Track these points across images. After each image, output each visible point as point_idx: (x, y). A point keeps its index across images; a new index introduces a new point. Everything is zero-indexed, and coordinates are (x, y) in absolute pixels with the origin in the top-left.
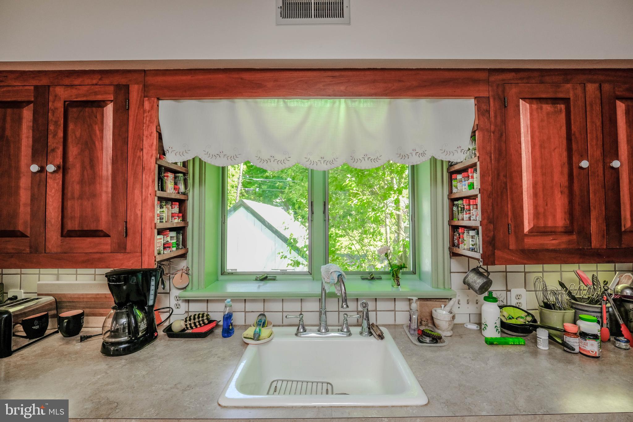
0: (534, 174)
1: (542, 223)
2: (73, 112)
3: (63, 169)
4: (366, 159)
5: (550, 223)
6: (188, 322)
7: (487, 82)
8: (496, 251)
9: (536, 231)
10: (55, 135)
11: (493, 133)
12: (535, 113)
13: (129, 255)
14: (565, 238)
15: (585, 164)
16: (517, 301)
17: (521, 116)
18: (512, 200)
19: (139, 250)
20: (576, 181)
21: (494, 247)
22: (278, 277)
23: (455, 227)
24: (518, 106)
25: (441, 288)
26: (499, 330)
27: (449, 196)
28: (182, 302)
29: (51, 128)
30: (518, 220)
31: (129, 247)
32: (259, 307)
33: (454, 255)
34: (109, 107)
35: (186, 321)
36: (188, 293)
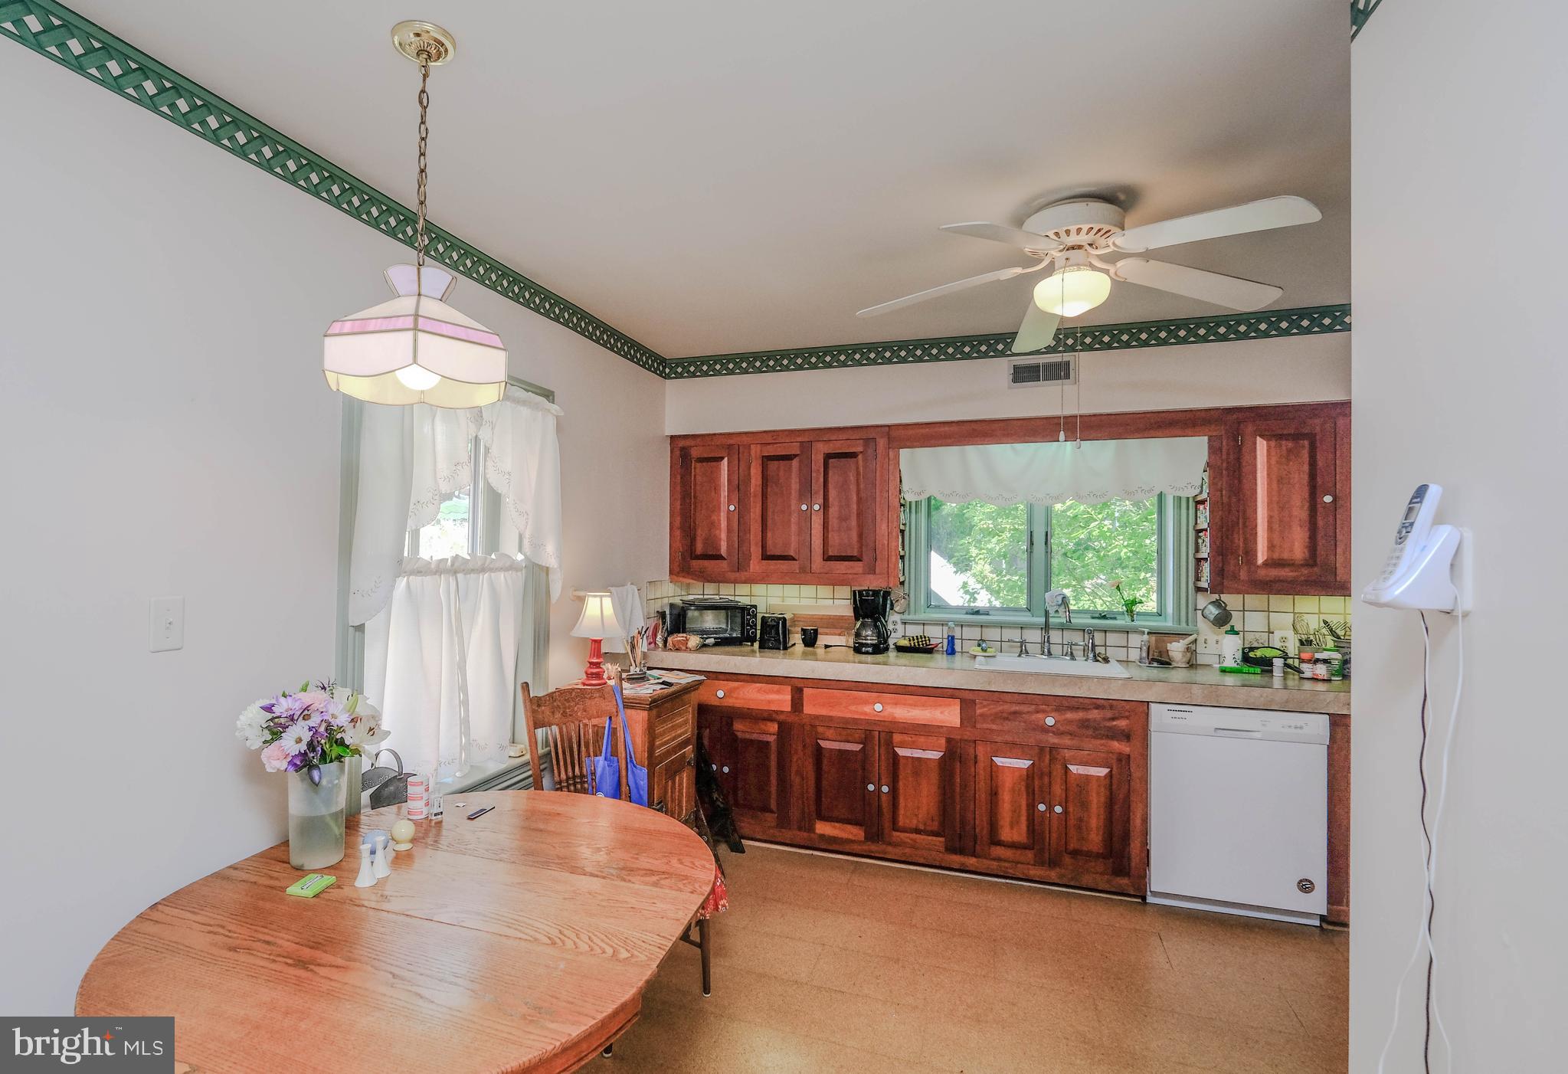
0: (1270, 509)
1: (1276, 556)
2: (832, 461)
3: (825, 506)
5: (1287, 556)
6: (913, 641)
7: (1220, 420)
8: (1224, 580)
9: (1271, 563)
10: (817, 481)
11: (1226, 470)
12: (1273, 450)
13: (876, 576)
14: (1305, 570)
15: (1328, 499)
16: (1280, 643)
17: (1258, 453)
18: (1245, 533)
19: (885, 572)
22: (990, 613)
23: (1199, 561)
24: (1255, 444)
25: (1184, 624)
26: (1239, 661)
27: (1194, 527)
28: (900, 627)
29: (814, 475)
30: (1250, 553)
31: (877, 571)
32: (976, 633)
33: (1199, 589)
34: (860, 457)
35: (910, 640)
36: (906, 617)
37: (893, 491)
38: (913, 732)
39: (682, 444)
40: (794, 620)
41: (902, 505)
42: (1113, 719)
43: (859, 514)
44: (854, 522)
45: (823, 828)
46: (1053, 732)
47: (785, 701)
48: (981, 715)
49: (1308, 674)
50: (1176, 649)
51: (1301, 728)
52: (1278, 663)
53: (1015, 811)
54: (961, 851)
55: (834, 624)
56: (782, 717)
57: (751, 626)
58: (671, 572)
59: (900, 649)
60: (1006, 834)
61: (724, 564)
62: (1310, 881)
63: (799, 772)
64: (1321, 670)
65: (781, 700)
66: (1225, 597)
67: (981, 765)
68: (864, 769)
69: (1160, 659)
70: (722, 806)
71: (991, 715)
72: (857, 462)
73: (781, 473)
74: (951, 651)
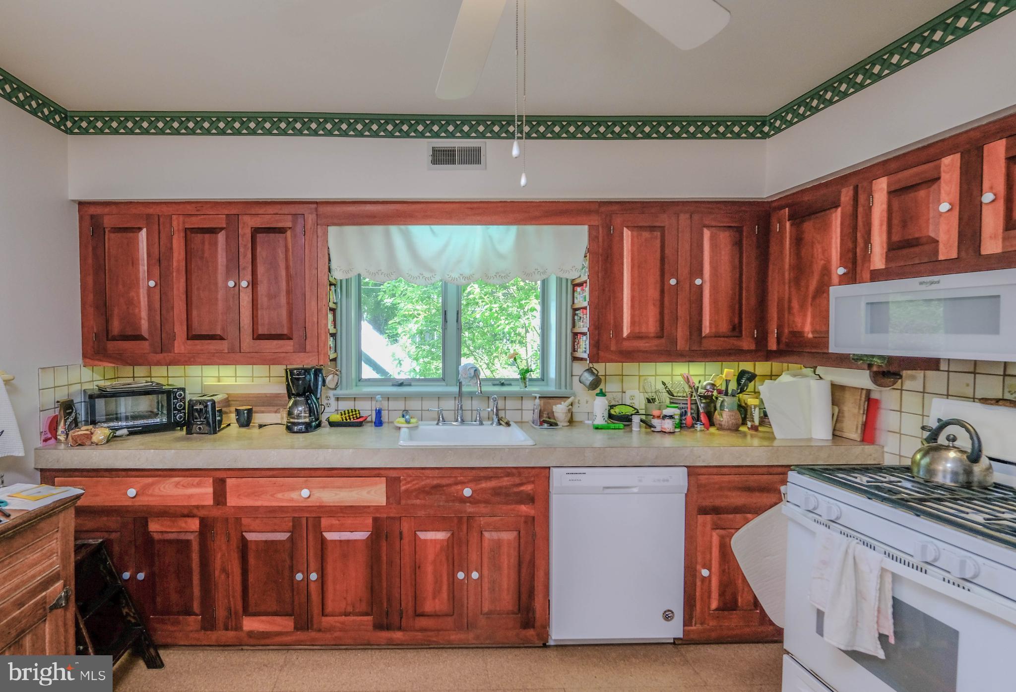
0: (632, 290)
1: (637, 330)
2: (260, 237)
3: (254, 284)
4: (498, 276)
5: (644, 330)
6: (344, 416)
7: (597, 212)
8: (600, 352)
9: (633, 336)
10: (245, 256)
11: (601, 255)
12: (635, 239)
13: (307, 355)
14: (656, 342)
15: (673, 282)
16: (631, 401)
17: (625, 242)
18: (614, 310)
19: (316, 350)
20: (666, 295)
21: (598, 349)
22: (413, 384)
23: (575, 335)
24: (622, 233)
25: (563, 389)
26: (606, 419)
27: (572, 306)
28: (332, 401)
29: (241, 250)
30: (618, 327)
31: (308, 348)
32: (400, 405)
33: (575, 359)
34: (289, 233)
35: (342, 415)
36: (338, 392)
37: (323, 268)
38: (341, 515)
39: (92, 210)
40: (227, 402)
41: (331, 284)
42: (521, 484)
43: (289, 292)
44: (283, 300)
45: (250, 624)
46: (470, 502)
47: (207, 494)
48: (406, 491)
49: (658, 429)
50: (560, 410)
51: (667, 481)
52: (636, 419)
53: (437, 581)
54: (388, 628)
55: (269, 402)
56: (202, 513)
57: (179, 411)
58: (85, 356)
59: (332, 424)
60: (429, 606)
61: (146, 344)
62: (671, 611)
63: (224, 570)
64: (668, 425)
65: (203, 493)
66: (596, 366)
67: (406, 541)
68: (292, 558)
69: (547, 420)
70: (133, 621)
71: (415, 490)
72: (286, 238)
73: (207, 246)
74: (379, 423)
